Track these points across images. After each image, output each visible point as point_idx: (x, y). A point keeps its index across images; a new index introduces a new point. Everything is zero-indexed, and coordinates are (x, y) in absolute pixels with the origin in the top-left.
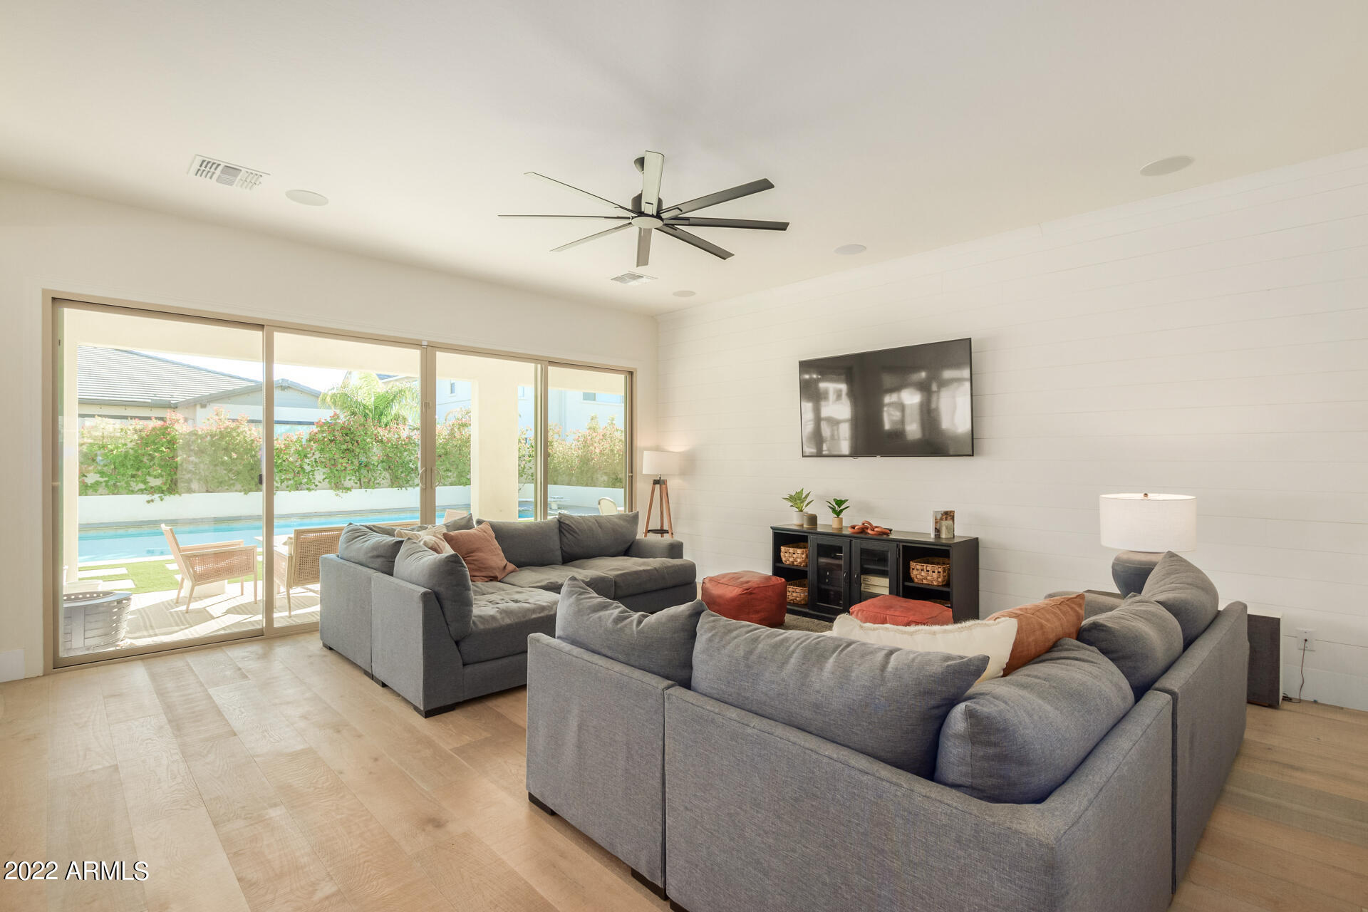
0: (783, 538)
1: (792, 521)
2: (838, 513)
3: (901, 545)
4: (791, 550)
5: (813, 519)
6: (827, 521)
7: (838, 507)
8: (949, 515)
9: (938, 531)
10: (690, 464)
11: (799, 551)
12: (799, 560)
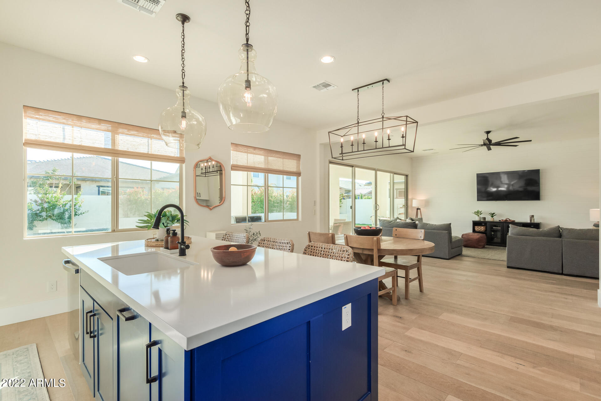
0: (475, 224)
1: (477, 219)
2: (492, 217)
3: (522, 224)
4: (480, 227)
5: (485, 218)
6: (489, 219)
7: (493, 215)
8: (533, 216)
9: (531, 220)
10: (427, 203)
11: (482, 227)
12: (482, 230)
